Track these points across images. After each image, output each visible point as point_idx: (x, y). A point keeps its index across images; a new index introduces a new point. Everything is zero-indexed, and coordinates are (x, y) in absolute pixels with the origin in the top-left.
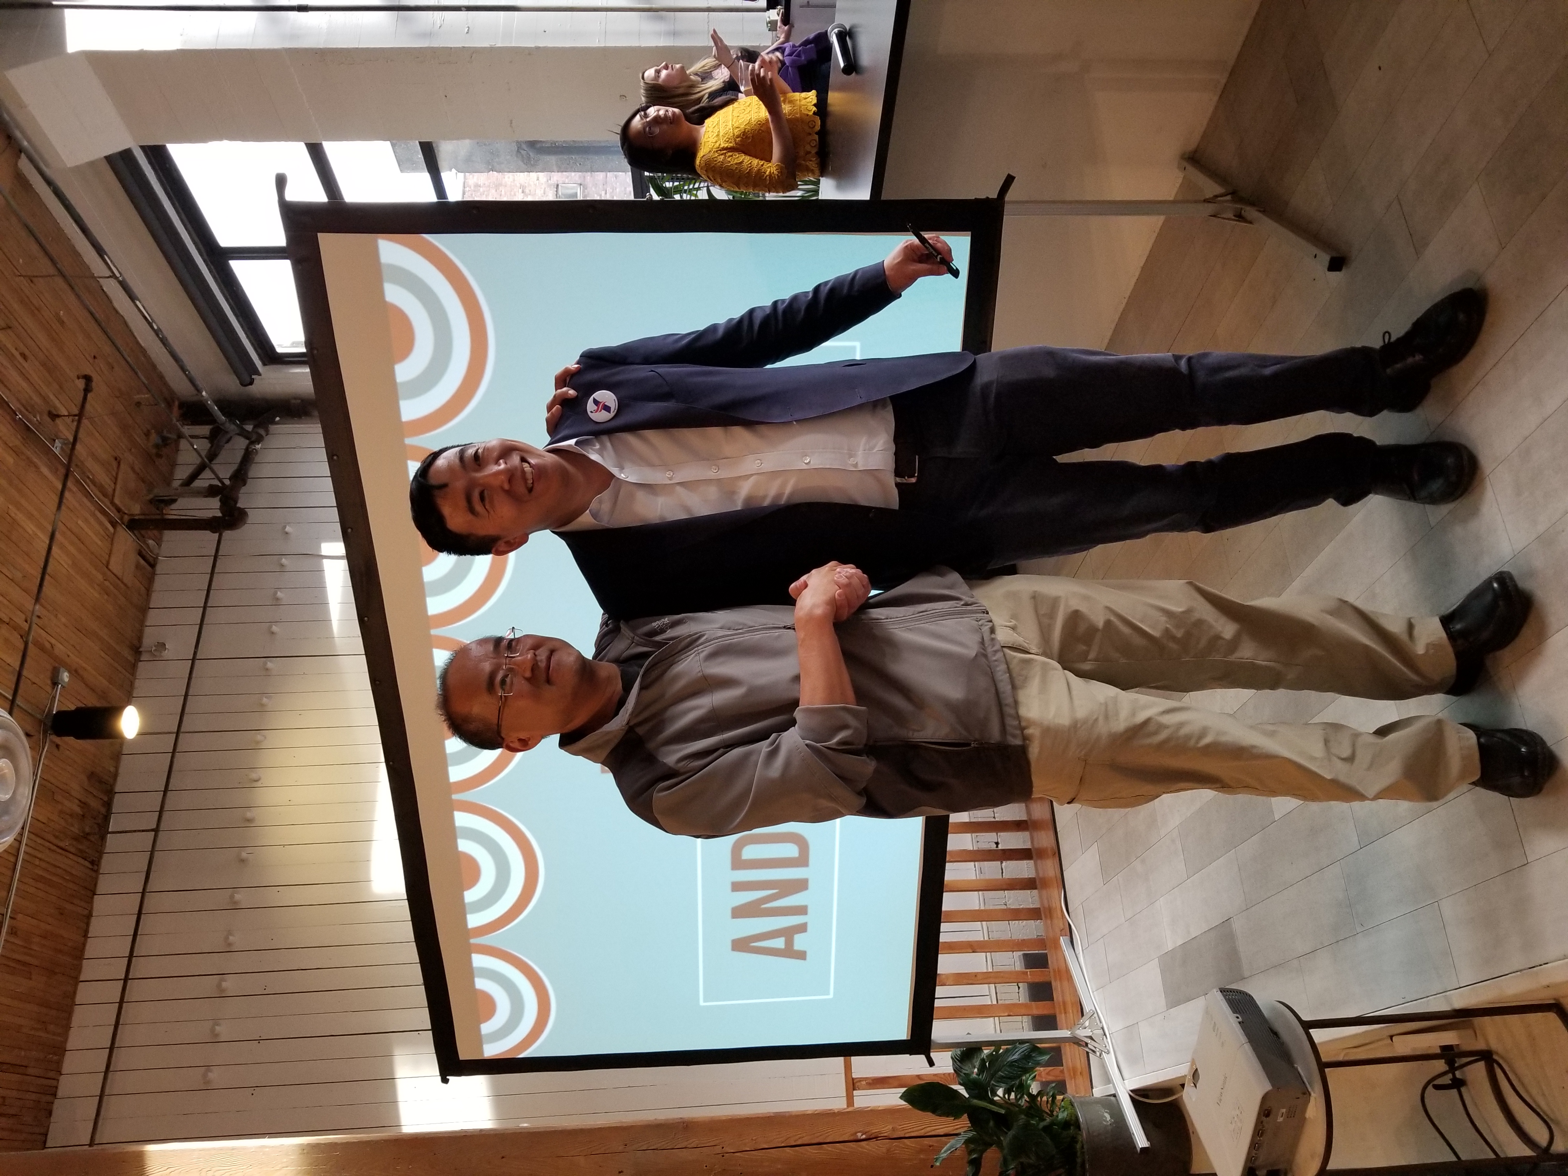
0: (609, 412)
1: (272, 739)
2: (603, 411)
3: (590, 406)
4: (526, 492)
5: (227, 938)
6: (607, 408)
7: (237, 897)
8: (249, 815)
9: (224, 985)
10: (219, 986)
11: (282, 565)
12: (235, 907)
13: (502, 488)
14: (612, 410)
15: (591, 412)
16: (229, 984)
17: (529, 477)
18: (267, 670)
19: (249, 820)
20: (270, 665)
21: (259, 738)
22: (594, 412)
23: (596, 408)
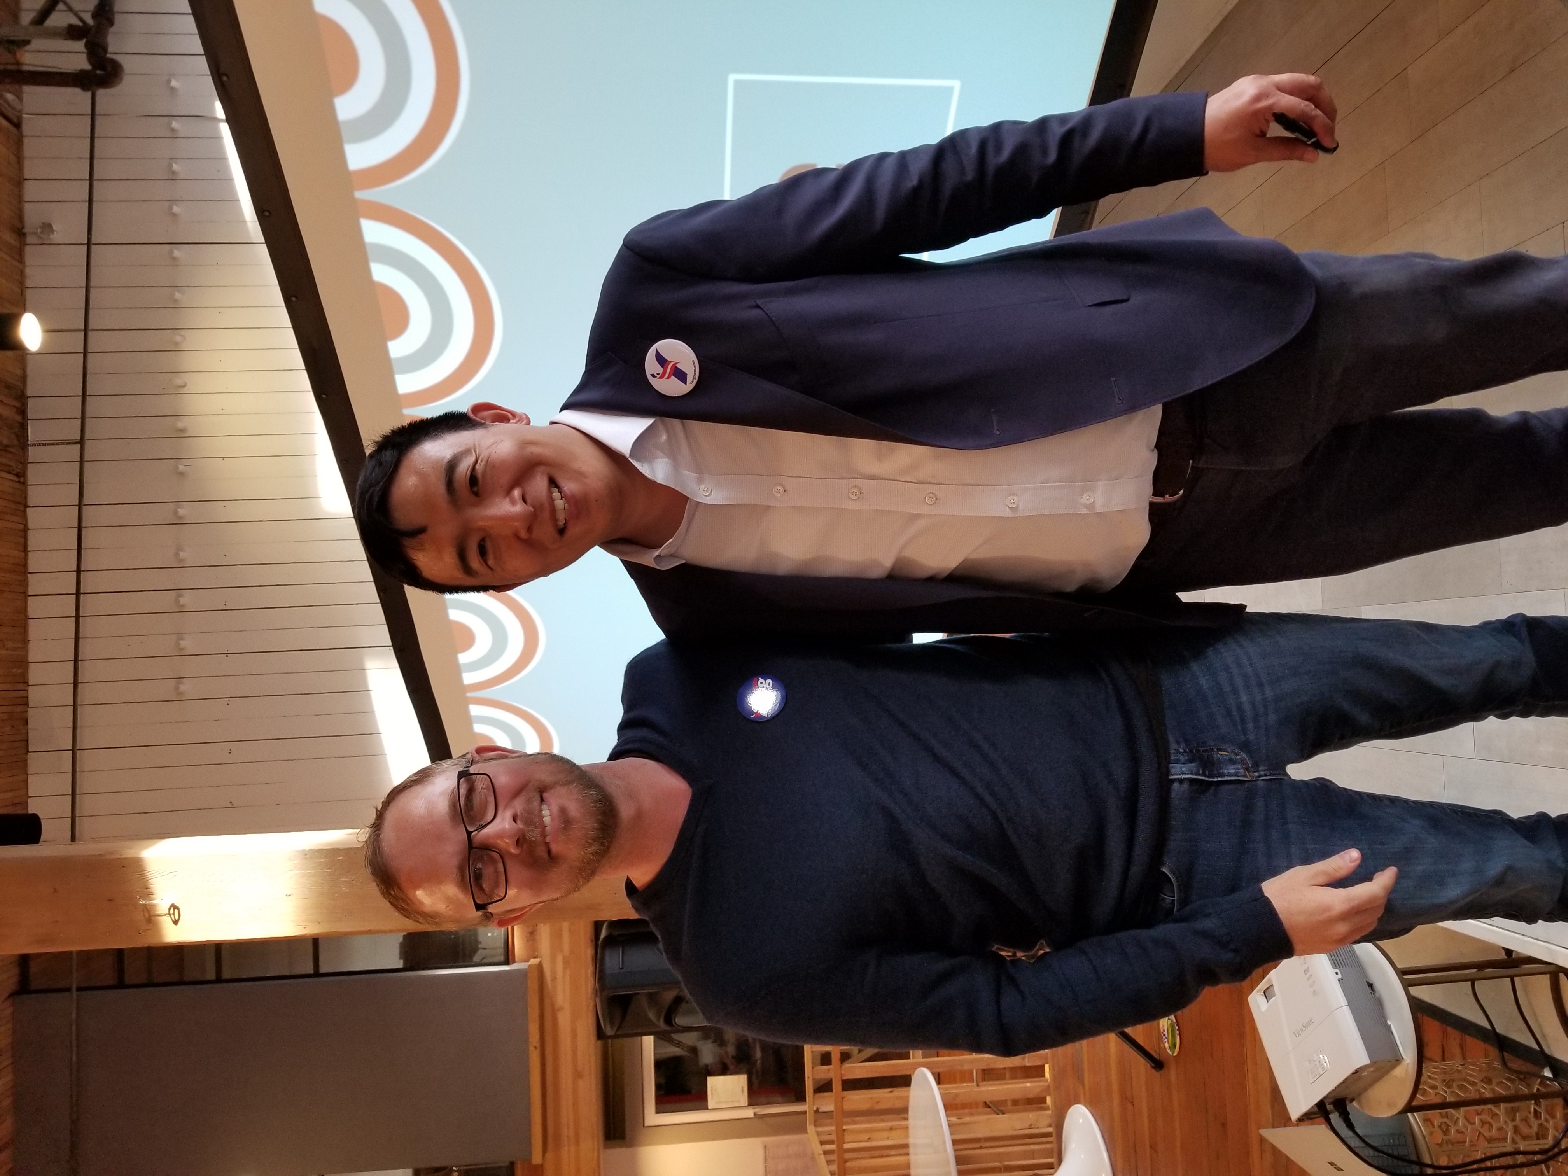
0: (685, 383)
1: (191, 340)
2: (673, 377)
3: (651, 365)
4: (555, 534)
5: (177, 555)
6: (681, 376)
7: (181, 512)
8: (180, 425)
9: (182, 601)
10: (177, 601)
11: (173, 130)
12: (181, 522)
13: (517, 536)
14: (689, 378)
15: (653, 376)
16: (187, 599)
18: (174, 259)
19: (182, 430)
20: (176, 253)
21: (178, 339)
22: (658, 376)
23: (660, 370)
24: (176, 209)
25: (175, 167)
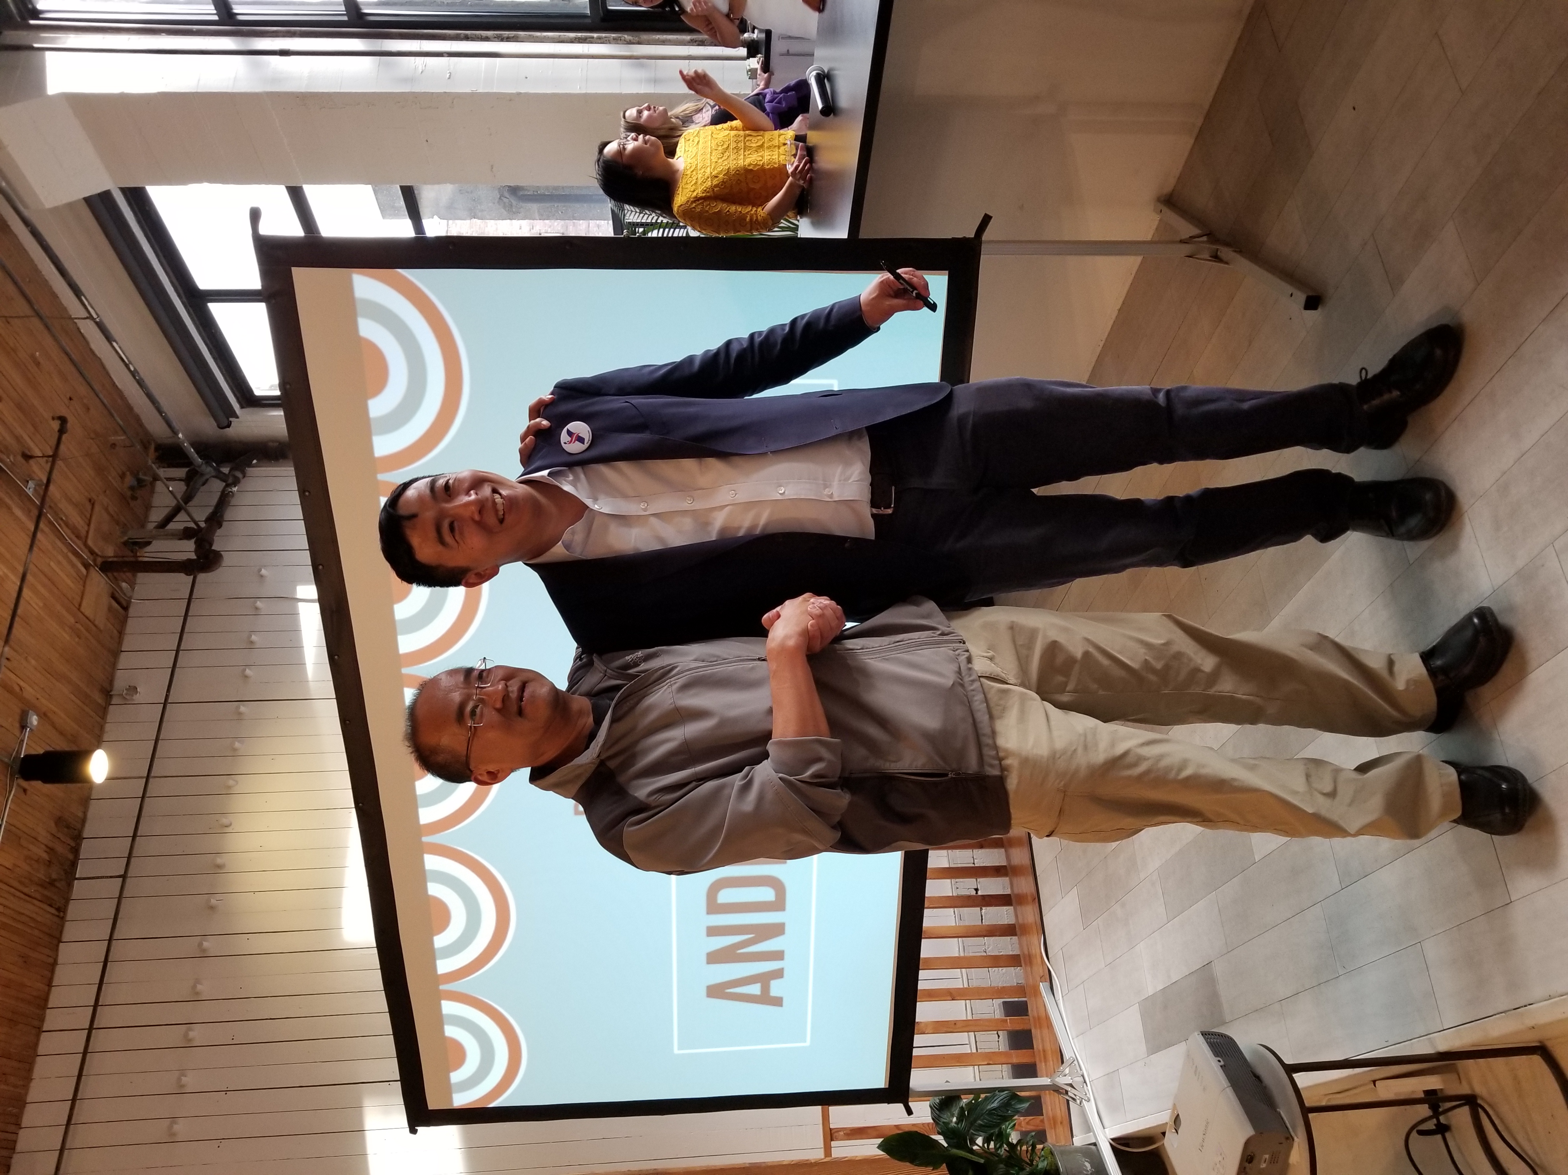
0: (583, 443)
1: (244, 784)
2: (576, 442)
3: (564, 437)
4: (497, 522)
5: (194, 987)
6: (581, 440)
7: (207, 945)
8: (219, 861)
9: (191, 1034)
10: (186, 1035)
11: (257, 608)
12: (204, 955)
13: (473, 519)
14: (586, 441)
15: (565, 443)
16: (197, 1034)
17: (500, 507)
18: (240, 714)
19: (219, 867)
20: (243, 709)
21: (231, 783)
22: (568, 443)
23: (569, 439)
24: (248, 672)
25: (254, 638)
